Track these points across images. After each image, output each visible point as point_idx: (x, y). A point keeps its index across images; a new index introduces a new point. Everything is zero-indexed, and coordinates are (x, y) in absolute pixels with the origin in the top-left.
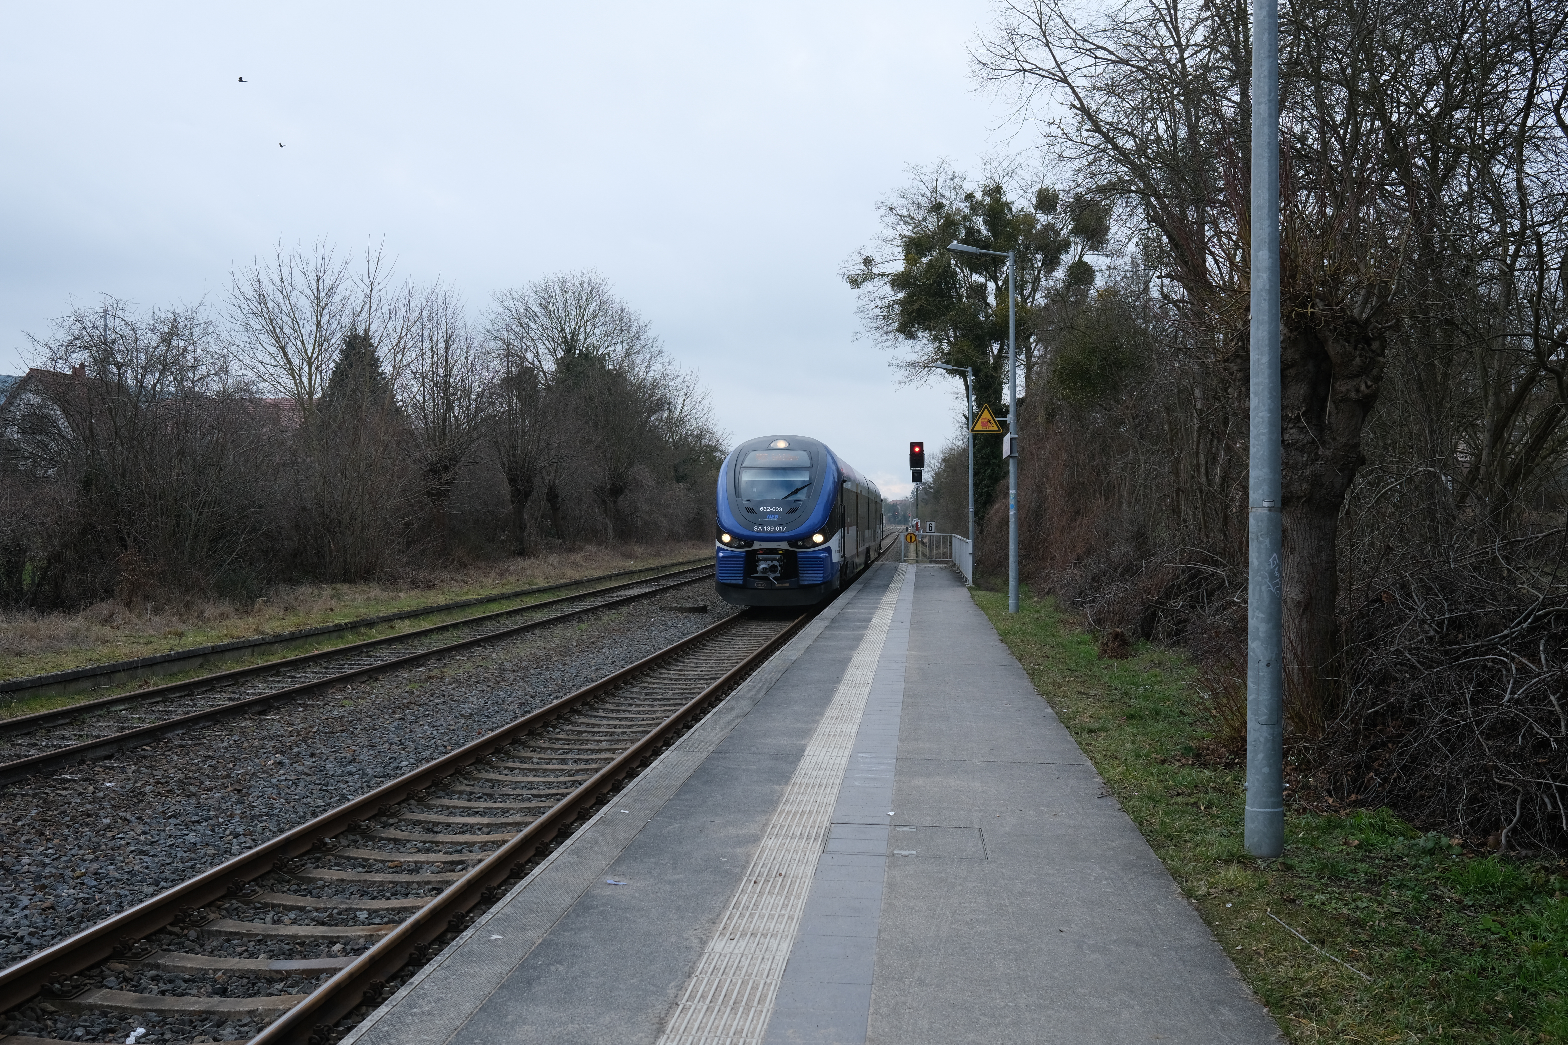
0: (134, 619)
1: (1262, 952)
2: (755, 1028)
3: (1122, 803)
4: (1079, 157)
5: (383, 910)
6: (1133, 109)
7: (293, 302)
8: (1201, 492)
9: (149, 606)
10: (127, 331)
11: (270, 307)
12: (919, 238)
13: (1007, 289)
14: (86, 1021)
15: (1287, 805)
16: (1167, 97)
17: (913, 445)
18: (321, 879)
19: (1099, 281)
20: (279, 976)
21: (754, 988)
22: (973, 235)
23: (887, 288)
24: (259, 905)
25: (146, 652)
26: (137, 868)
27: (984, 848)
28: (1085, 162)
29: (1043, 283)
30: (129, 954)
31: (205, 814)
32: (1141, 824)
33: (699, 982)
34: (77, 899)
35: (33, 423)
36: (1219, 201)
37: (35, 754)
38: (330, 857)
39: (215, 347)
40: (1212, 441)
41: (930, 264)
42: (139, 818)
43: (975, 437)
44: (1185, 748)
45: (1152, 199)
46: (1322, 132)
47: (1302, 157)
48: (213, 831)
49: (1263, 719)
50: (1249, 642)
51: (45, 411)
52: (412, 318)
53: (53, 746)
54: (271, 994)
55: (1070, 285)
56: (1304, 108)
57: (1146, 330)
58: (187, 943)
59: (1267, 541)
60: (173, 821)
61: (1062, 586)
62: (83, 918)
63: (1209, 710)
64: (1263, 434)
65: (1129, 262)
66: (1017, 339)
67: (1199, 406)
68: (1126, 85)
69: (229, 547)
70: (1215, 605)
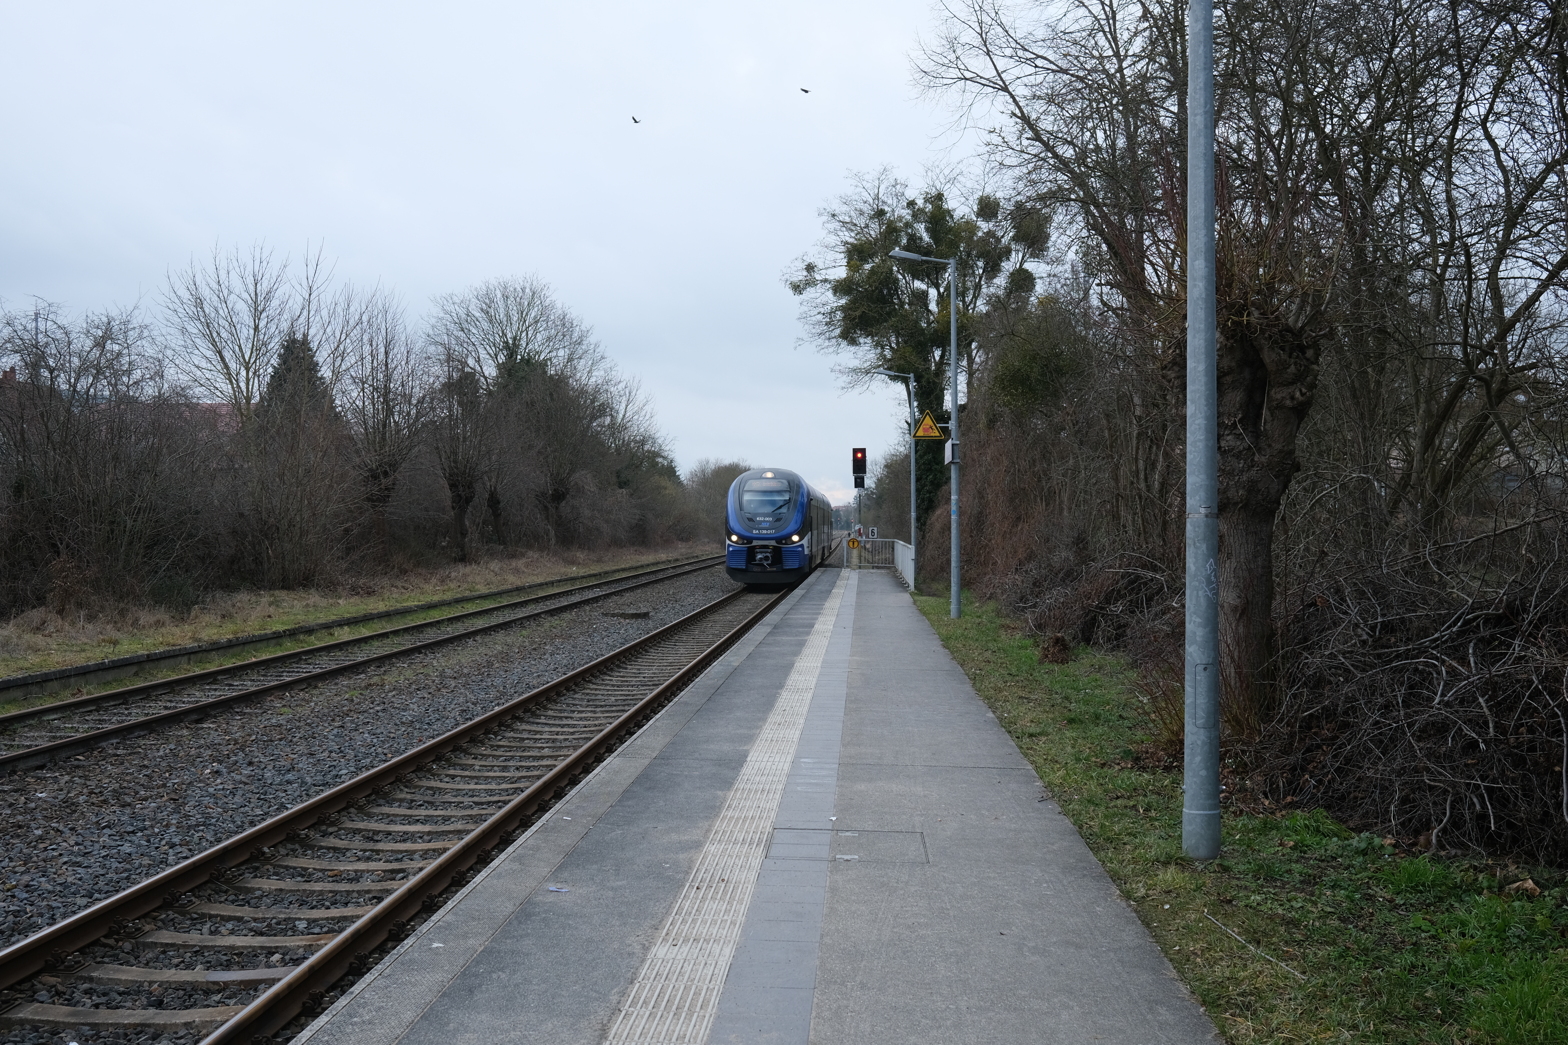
0: (67, 627)
1: (1199, 953)
2: (697, 1034)
3: (1062, 806)
4: (1019, 165)
5: (322, 919)
6: (1073, 118)
7: (230, 306)
8: (1140, 497)
9: (82, 613)
10: (59, 335)
11: (207, 311)
12: (861, 245)
13: (949, 295)
14: (16, 1036)
15: (1225, 808)
16: (1106, 107)
17: (855, 451)
18: (259, 889)
19: (1040, 288)
20: (217, 987)
21: (697, 994)
22: (915, 241)
23: (830, 294)
24: (195, 916)
25: (79, 660)
26: (70, 879)
27: (926, 852)
28: (1025, 171)
29: (984, 290)
30: (62, 967)
31: (140, 825)
32: (1081, 827)
33: (641, 988)
34: (7, 912)
36: (1157, 210)
38: (269, 867)
39: (150, 351)
40: (1150, 447)
41: (872, 271)
42: (72, 829)
43: (917, 443)
44: (1125, 752)
45: (1092, 208)
46: (1257, 142)
47: (1239, 167)
48: (148, 841)
49: (1200, 722)
50: (1187, 646)
52: (352, 323)
54: (208, 1006)
55: (1011, 292)
56: (1240, 119)
57: (1086, 336)
58: (122, 955)
59: (1204, 547)
60: (107, 831)
61: (1004, 591)
62: (13, 931)
63: (1148, 714)
64: (1200, 441)
65: (1069, 270)
66: (958, 345)
67: (1138, 413)
68: (1066, 94)
69: (165, 553)
70: (1154, 610)
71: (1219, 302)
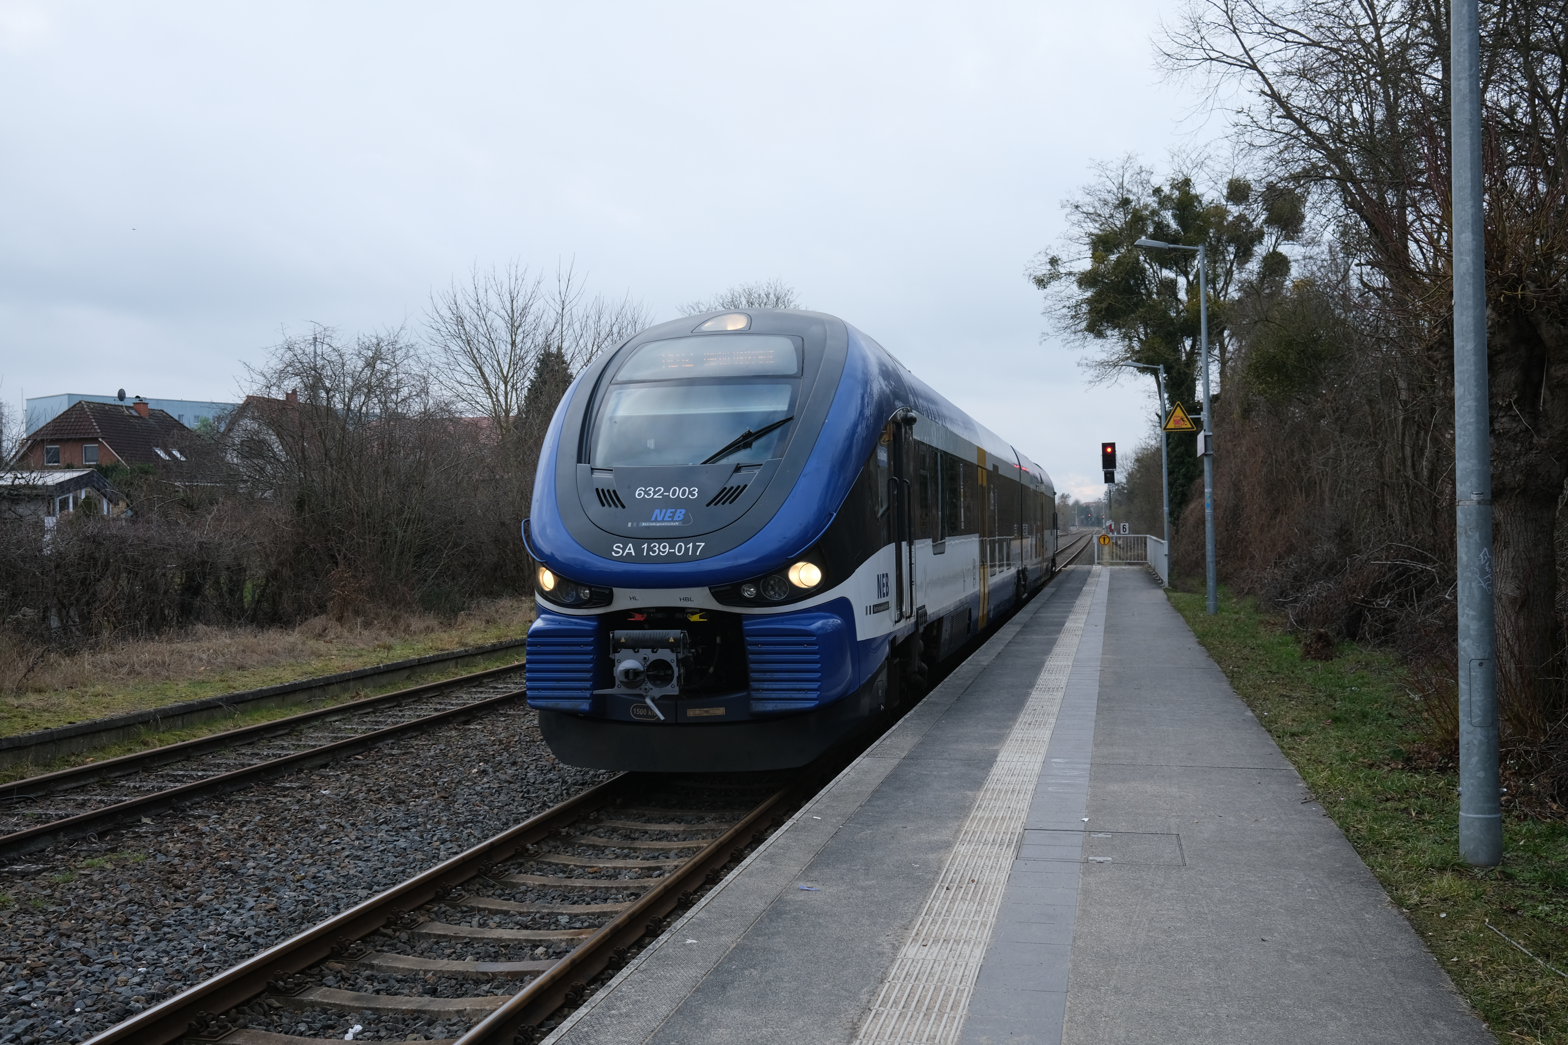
0: (346, 634)
1: (1480, 965)
2: (948, 1035)
3: (1327, 808)
4: (1270, 145)
5: (583, 914)
6: (1326, 92)
7: (488, 323)
8: (1408, 486)
9: (359, 620)
10: (334, 357)
11: (467, 329)
12: (1106, 235)
13: (1198, 283)
14: (308, 1017)
15: (1507, 812)
16: (1363, 78)
17: (1105, 446)
18: (524, 884)
19: (1295, 272)
20: (486, 978)
21: (947, 994)
22: (1161, 229)
23: (1075, 287)
24: (465, 909)
25: (356, 664)
26: (352, 872)
27: (1182, 854)
28: (1276, 150)
29: (1236, 276)
30: (346, 955)
31: (414, 821)
32: (1347, 830)
33: (892, 987)
34: (298, 901)
35: (251, 448)
36: (1421, 184)
37: (258, 763)
38: (532, 863)
39: (416, 370)
40: (1418, 433)
41: (1118, 261)
42: (353, 825)
43: (1169, 436)
44: (1395, 752)
45: (1349, 184)
46: (1531, 104)
47: (1511, 132)
48: (422, 837)
49: (1476, 720)
50: (1460, 641)
51: (261, 436)
52: (603, 334)
53: (274, 755)
54: (478, 995)
55: (1264, 277)
56: (1512, 81)
57: (1345, 320)
58: (399, 945)
59: (1477, 535)
60: (384, 827)
61: (1263, 586)
62: (303, 919)
63: (1420, 713)
64: (1470, 424)
65: (1326, 251)
66: (1209, 334)
67: (1404, 396)
68: (1318, 68)
69: (433, 562)
70: (1425, 603)
71: (1489, 277)
